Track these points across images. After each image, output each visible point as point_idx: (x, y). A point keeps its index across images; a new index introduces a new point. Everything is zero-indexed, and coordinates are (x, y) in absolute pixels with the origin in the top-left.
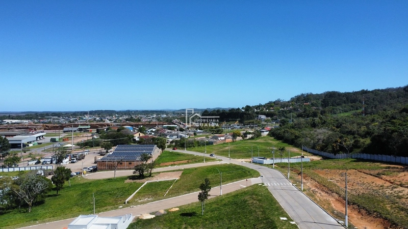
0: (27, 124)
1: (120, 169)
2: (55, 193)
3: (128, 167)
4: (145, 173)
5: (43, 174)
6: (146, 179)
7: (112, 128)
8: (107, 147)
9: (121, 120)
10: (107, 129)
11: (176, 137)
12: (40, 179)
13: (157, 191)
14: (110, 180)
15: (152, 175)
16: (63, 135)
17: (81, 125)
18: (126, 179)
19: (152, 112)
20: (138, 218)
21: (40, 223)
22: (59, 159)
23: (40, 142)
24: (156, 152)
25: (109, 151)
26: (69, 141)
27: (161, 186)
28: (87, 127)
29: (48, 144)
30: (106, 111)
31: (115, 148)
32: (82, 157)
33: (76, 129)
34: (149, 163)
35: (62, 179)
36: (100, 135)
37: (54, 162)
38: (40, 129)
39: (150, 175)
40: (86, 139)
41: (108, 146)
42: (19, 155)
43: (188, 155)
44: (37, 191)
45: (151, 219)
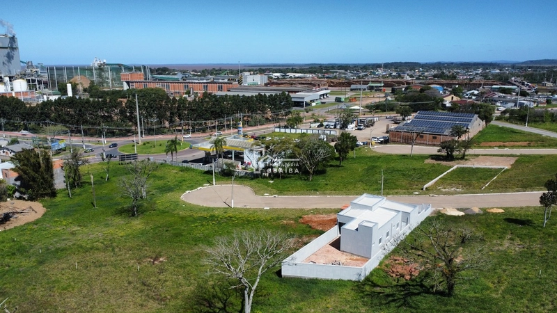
0: (310, 79)
1: (420, 144)
2: (338, 163)
3: (430, 143)
4: (455, 153)
5: (325, 140)
6: (457, 161)
7: (413, 88)
8: (405, 113)
9: (426, 77)
10: (406, 89)
11: (513, 104)
12: (322, 144)
13: (472, 180)
14: (404, 156)
15: (466, 158)
16: (350, 94)
17: (373, 82)
18: (427, 159)
19: (476, 65)
20: (439, 212)
21: (320, 194)
22: (344, 123)
23: (323, 101)
24: (476, 126)
25: (406, 118)
26: (356, 103)
27: (479, 175)
28: (379, 85)
29: (332, 104)
30: (406, 63)
31: (414, 114)
32: (371, 124)
33: (365, 87)
34: (464, 139)
35: (347, 147)
36: (396, 96)
37: (338, 127)
38: (325, 85)
39: (463, 158)
40: (377, 100)
41: (406, 111)
42: (302, 115)
43: (530, 134)
44: (319, 159)
45: (459, 216)
